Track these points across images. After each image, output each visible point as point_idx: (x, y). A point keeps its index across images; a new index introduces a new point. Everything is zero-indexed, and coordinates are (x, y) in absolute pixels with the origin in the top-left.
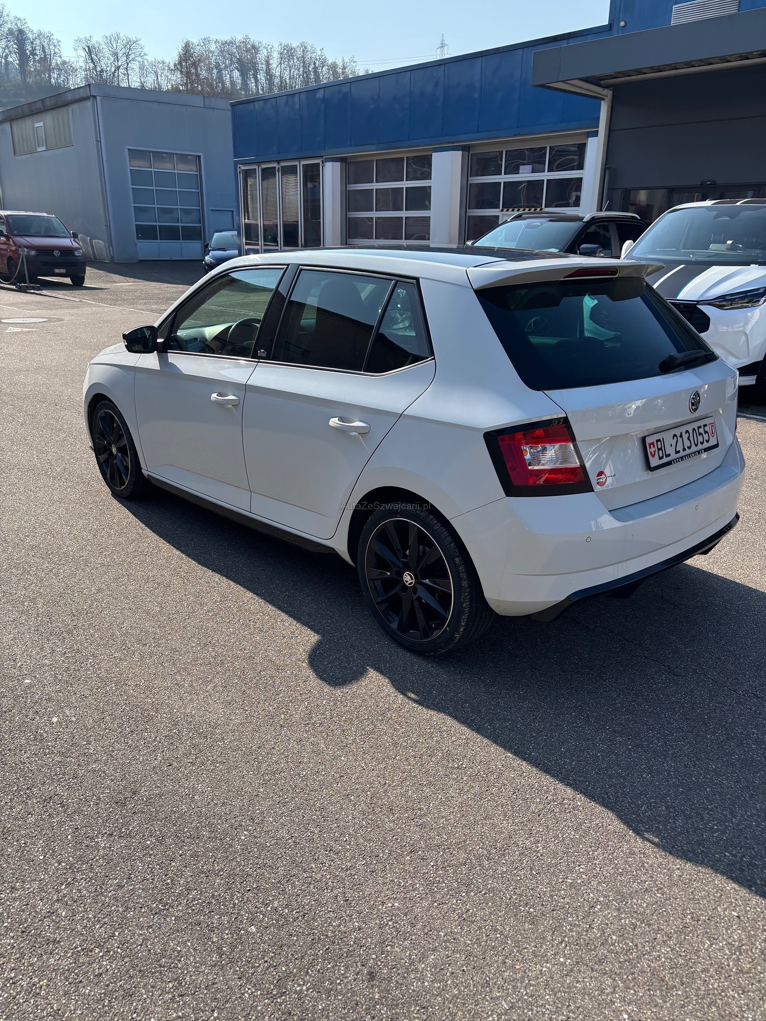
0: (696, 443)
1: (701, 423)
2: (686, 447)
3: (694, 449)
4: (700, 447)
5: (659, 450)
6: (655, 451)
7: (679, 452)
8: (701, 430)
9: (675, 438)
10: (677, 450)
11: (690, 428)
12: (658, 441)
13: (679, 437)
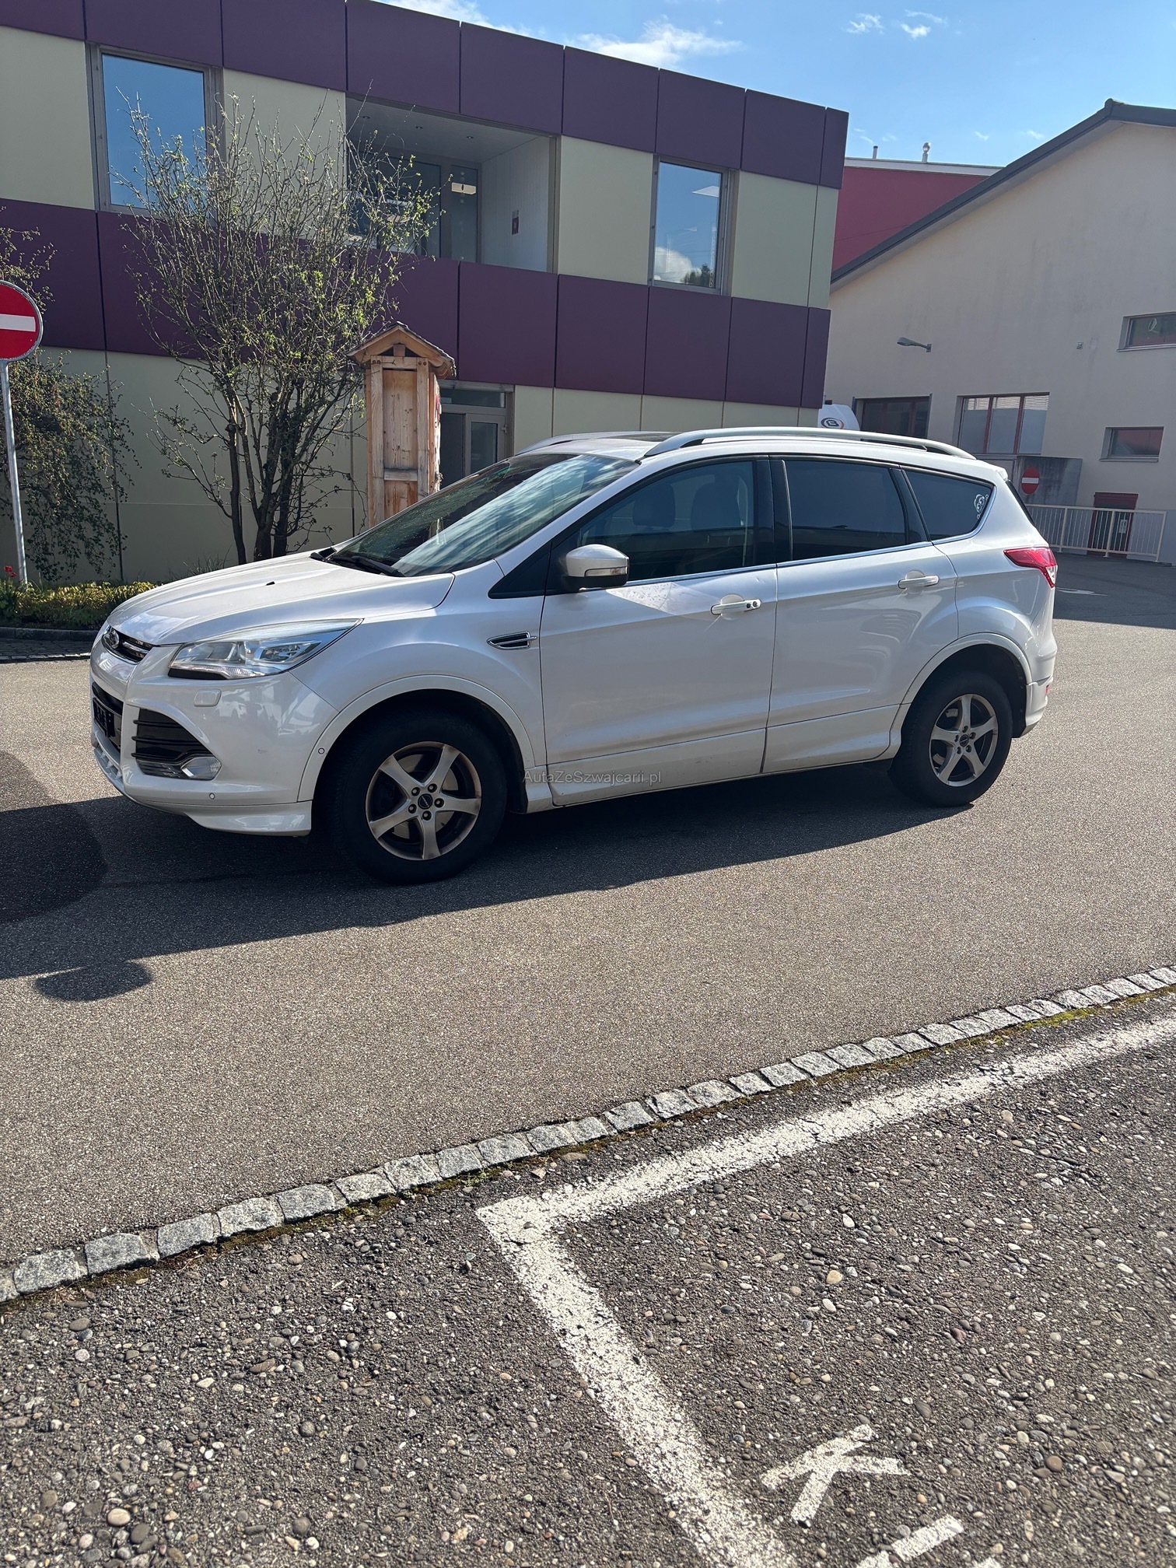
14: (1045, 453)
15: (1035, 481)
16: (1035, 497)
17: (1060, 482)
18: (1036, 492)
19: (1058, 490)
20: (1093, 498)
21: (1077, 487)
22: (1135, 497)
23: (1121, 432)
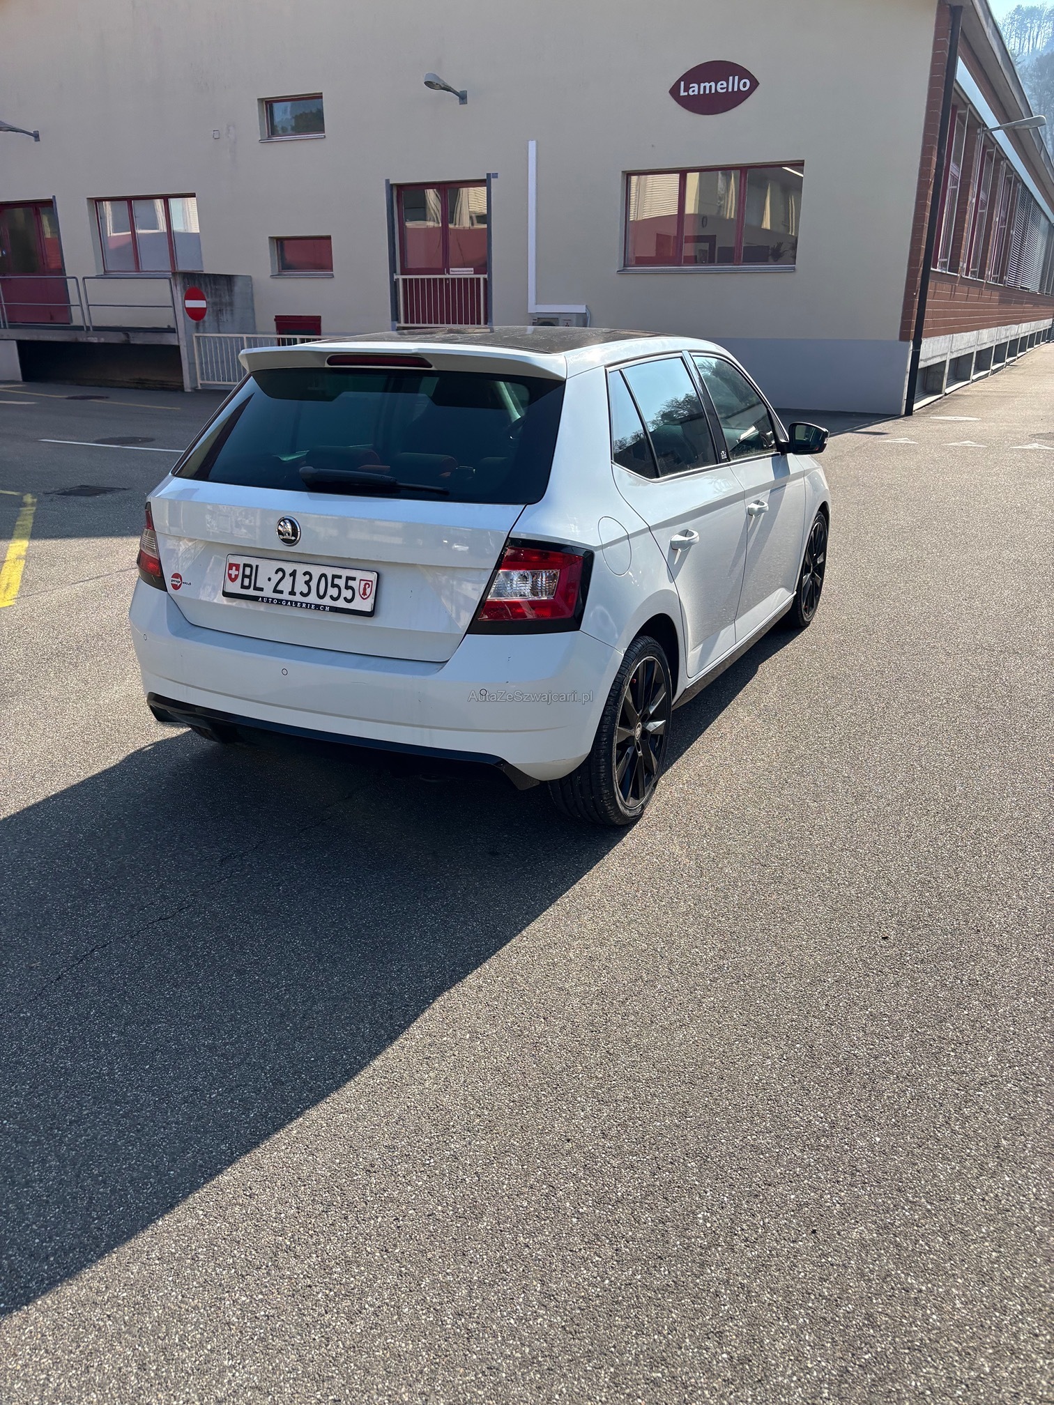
0: (322, 593)
2: (297, 589)
5: (244, 576)
6: (237, 576)
7: (281, 592)
10: (279, 588)
11: (316, 572)
12: (245, 565)
13: (287, 575)
14: (208, 269)
15: (201, 304)
16: (207, 324)
17: (231, 304)
18: (206, 318)
19: (232, 314)
20: (274, 323)
21: (253, 310)
22: (318, 319)
23: (286, 242)
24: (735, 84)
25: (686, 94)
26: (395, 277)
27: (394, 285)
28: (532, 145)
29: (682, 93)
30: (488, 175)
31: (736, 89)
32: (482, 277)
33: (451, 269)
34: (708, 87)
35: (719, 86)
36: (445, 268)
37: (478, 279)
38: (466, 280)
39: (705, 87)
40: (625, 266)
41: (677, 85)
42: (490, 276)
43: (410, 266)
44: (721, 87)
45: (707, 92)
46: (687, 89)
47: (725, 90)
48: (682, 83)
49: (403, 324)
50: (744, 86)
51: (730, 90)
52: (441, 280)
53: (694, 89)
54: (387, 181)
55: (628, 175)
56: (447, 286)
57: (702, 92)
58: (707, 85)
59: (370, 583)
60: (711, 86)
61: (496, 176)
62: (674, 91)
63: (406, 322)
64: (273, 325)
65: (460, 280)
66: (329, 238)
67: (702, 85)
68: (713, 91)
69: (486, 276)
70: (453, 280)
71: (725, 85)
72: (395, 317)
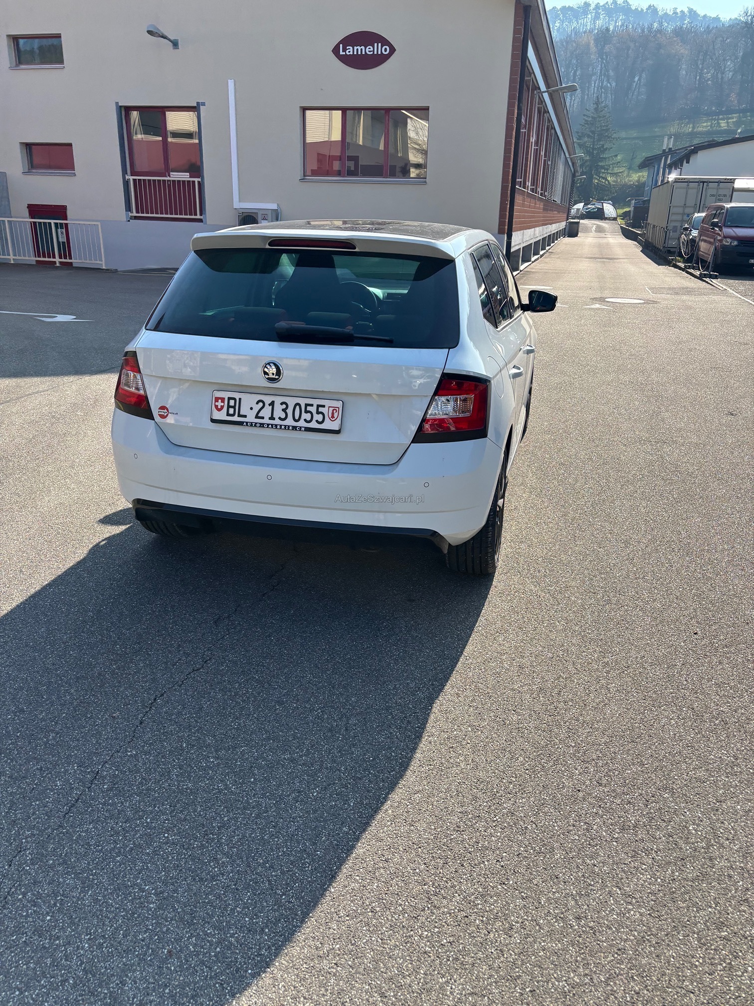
0: (297, 417)
1: (316, 402)
2: (276, 415)
3: (290, 422)
4: (302, 423)
5: (229, 407)
6: (222, 407)
7: (263, 418)
8: (313, 409)
9: (261, 404)
10: (260, 415)
11: (291, 402)
12: (229, 399)
13: (267, 405)
20: (27, 210)
21: (9, 199)
22: (64, 208)
23: (33, 147)
24: (378, 49)
25: (344, 53)
26: (127, 177)
27: (126, 183)
28: (231, 83)
29: (341, 53)
30: (198, 103)
31: (379, 53)
32: (196, 180)
33: (171, 173)
34: (359, 49)
35: (367, 50)
36: (167, 171)
37: (194, 182)
38: (184, 182)
39: (357, 49)
40: (304, 176)
41: (337, 47)
42: (203, 179)
43: (138, 168)
44: (369, 50)
45: (359, 53)
46: (344, 50)
47: (372, 53)
48: (341, 45)
49: (135, 214)
50: (386, 50)
51: (375, 53)
52: (164, 181)
53: (350, 51)
54: (117, 103)
55: (304, 109)
56: (169, 186)
57: (355, 53)
58: (358, 47)
59: (337, 409)
60: (361, 49)
61: (204, 104)
62: (336, 51)
63: (137, 212)
64: (26, 212)
65: (179, 181)
66: (70, 145)
67: (355, 48)
68: (364, 53)
69: (200, 180)
70: (174, 181)
71: (372, 49)
72: (128, 208)
